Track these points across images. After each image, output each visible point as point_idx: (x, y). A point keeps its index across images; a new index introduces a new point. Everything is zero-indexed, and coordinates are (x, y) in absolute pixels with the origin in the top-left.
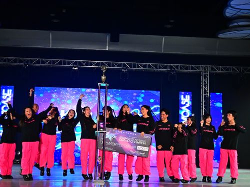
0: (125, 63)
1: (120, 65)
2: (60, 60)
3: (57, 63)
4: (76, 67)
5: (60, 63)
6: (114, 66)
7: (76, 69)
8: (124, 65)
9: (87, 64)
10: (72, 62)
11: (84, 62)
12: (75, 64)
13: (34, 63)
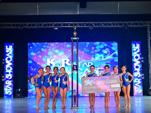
2: (45, 23)
10: (54, 24)
11: (62, 24)
13: (27, 26)
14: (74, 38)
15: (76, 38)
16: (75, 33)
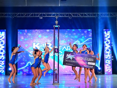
0: (70, 13)
1: (67, 15)
2: (32, 13)
3: (30, 15)
4: (41, 17)
5: (32, 15)
6: (64, 16)
7: (41, 18)
8: (70, 15)
9: (48, 15)
10: (39, 14)
11: (46, 14)
12: (41, 15)
13: (17, 16)
14: (56, 26)
15: (57, 26)
16: (57, 22)
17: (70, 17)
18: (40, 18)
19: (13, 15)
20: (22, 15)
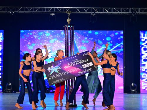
1: (89, 10)
2: (40, 7)
3: (37, 10)
6: (84, 11)
7: (53, 14)
8: (93, 10)
9: (62, 10)
10: (50, 9)
12: (53, 10)
13: (19, 11)
17: (93, 13)
18: (51, 14)
19: (14, 10)
20: (26, 10)
